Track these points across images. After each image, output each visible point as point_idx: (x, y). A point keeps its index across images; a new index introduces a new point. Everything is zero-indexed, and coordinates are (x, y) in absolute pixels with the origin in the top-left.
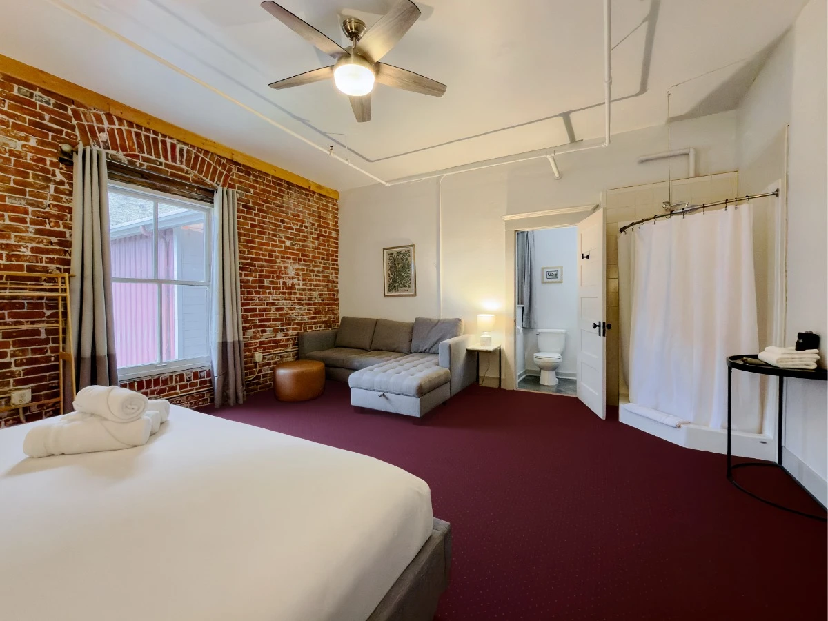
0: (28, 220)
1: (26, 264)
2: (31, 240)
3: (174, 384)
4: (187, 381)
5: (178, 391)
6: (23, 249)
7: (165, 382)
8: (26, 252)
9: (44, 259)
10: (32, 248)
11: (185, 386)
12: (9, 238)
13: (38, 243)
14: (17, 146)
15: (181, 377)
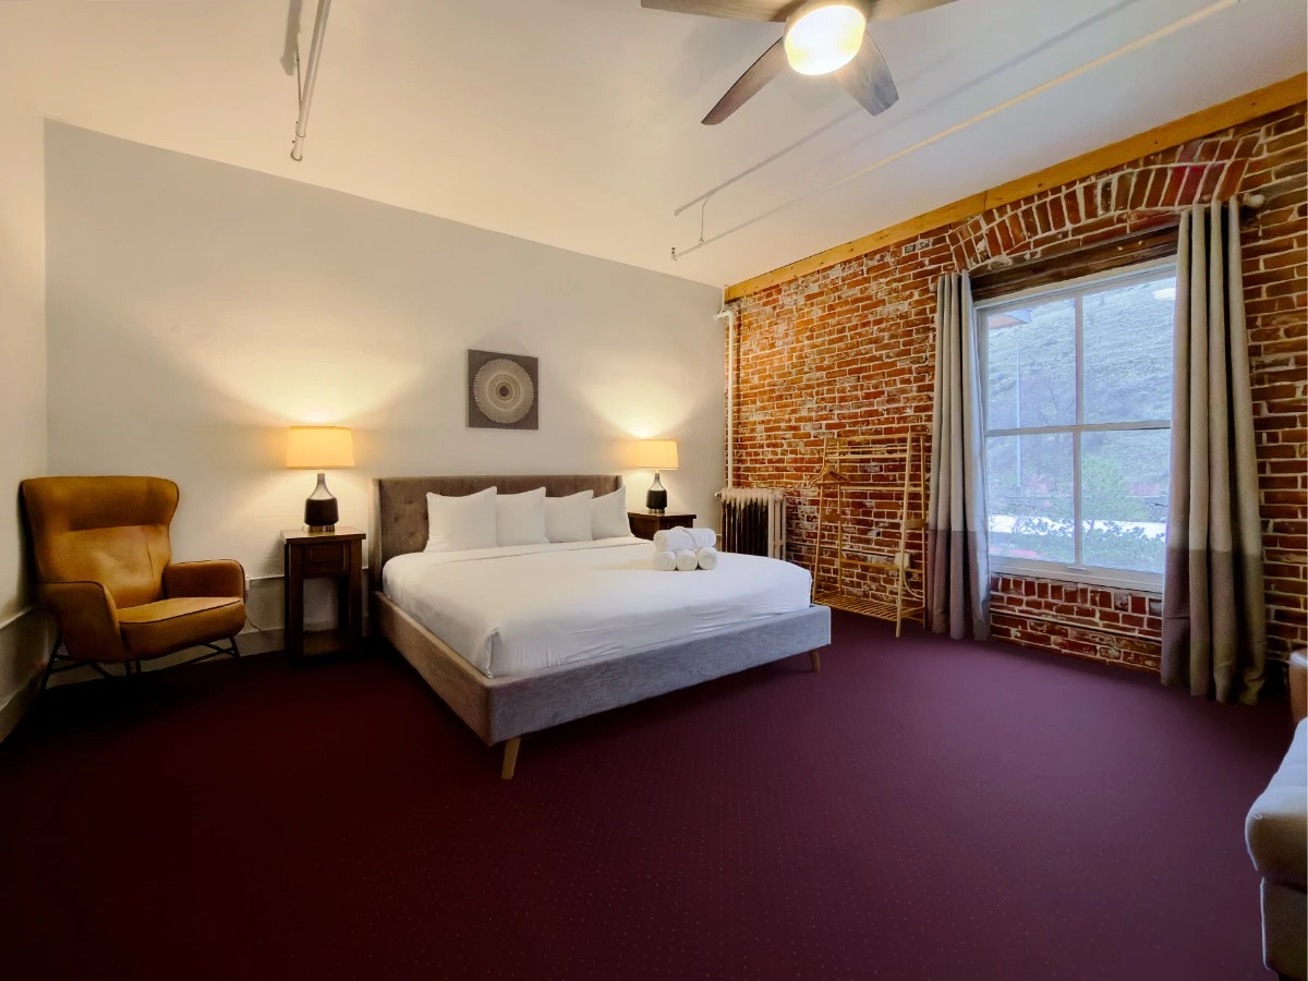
0: (912, 379)
1: (910, 425)
2: (914, 399)
3: (1088, 605)
4: (1116, 608)
5: (1097, 619)
6: (908, 410)
7: (1071, 596)
8: (910, 412)
9: (924, 418)
10: (916, 407)
11: (1114, 617)
12: (899, 401)
13: (920, 401)
14: (904, 307)
15: (1105, 598)
